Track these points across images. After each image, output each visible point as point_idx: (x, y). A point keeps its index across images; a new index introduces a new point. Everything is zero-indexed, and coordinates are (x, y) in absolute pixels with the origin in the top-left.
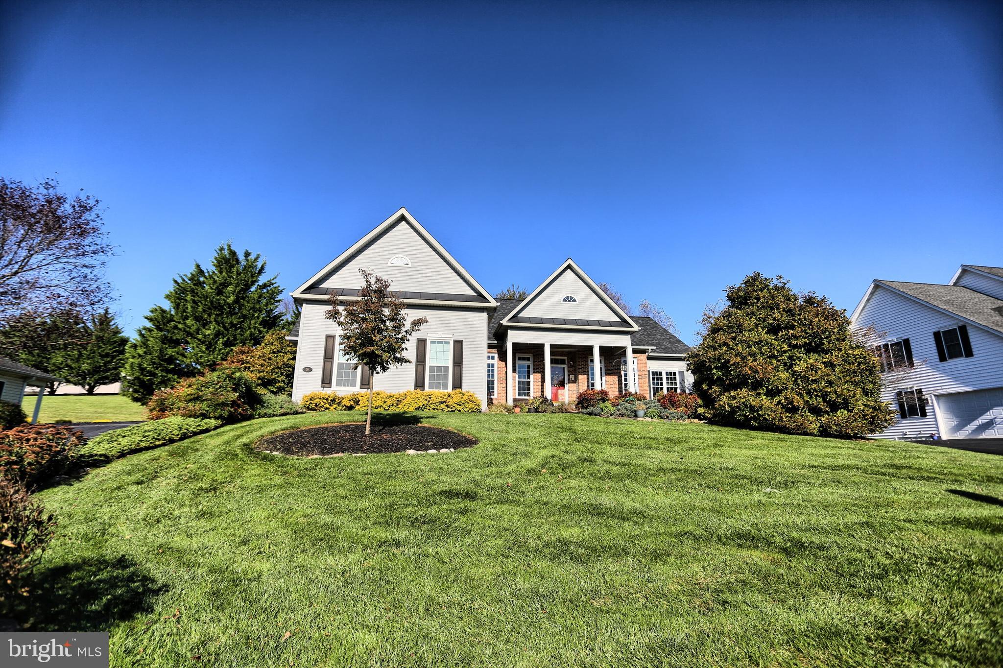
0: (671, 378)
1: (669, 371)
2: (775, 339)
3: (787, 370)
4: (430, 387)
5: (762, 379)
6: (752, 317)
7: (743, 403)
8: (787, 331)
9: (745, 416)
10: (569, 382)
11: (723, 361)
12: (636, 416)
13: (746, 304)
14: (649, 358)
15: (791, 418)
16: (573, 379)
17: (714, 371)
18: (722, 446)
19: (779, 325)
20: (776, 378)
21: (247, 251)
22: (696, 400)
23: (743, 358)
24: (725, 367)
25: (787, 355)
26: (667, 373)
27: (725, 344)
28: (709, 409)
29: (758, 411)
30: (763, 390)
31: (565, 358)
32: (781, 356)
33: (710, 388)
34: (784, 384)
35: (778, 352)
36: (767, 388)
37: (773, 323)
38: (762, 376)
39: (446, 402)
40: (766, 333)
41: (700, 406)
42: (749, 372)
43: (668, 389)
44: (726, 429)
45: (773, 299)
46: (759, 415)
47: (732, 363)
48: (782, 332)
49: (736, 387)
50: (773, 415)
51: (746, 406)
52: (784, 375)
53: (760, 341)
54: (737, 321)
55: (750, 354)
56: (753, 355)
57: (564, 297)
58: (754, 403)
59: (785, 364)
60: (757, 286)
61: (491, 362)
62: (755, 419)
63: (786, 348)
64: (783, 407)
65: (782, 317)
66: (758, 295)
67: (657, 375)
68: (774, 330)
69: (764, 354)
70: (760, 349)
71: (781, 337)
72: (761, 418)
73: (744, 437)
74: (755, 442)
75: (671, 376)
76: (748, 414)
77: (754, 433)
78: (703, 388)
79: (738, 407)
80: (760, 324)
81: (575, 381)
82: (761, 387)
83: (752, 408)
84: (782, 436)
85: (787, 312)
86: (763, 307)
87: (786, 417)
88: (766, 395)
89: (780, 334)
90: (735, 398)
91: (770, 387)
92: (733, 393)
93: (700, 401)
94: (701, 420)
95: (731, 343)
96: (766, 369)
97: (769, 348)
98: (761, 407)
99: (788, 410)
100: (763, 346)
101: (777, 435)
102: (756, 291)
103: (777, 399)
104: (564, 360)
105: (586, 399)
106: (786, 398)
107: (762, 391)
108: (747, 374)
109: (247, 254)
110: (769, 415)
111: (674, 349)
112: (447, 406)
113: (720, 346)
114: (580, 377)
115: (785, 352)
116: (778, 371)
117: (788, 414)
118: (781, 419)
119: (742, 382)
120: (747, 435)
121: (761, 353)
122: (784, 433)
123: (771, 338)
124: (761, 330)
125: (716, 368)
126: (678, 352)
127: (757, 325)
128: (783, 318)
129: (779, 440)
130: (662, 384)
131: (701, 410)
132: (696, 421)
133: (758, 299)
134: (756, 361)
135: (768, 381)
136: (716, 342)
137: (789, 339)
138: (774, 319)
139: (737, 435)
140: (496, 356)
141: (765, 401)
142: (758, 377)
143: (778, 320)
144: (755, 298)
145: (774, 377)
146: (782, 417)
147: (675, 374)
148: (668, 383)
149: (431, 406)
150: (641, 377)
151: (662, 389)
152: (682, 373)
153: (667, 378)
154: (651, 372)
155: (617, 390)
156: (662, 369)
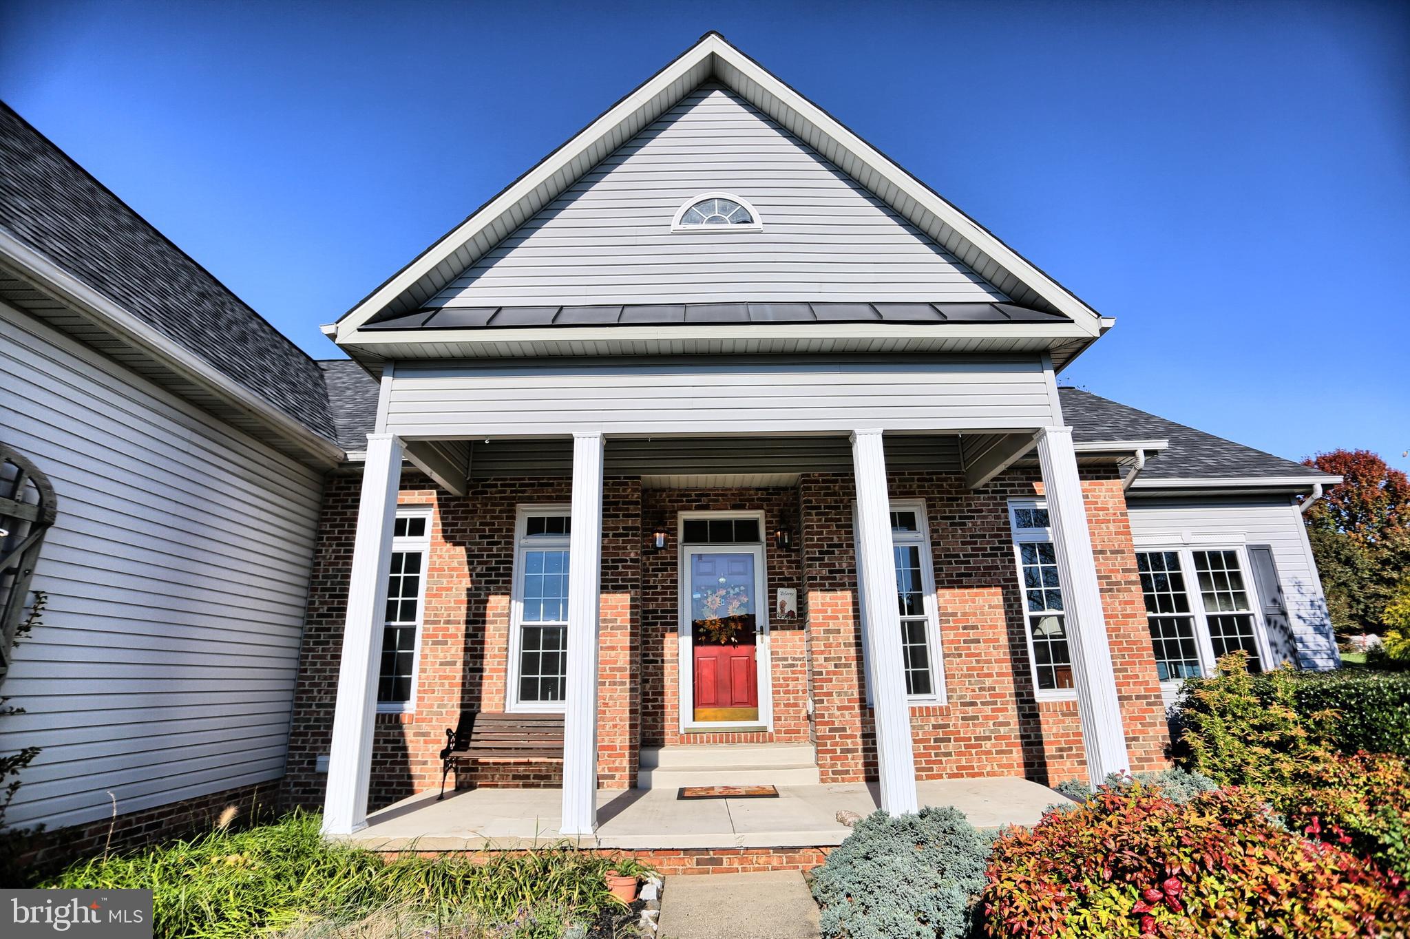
0: (1220, 578)
1: (1206, 549)
10: (775, 624)
14: (1136, 499)
16: (789, 609)
26: (1199, 558)
31: (757, 515)
43: (1212, 621)
61: (405, 544)
67: (1159, 566)
75: (1217, 566)
81: (798, 620)
104: (754, 524)
111: (1210, 462)
114: (816, 599)
130: (1183, 604)
140: (432, 518)
147: (1231, 558)
148: (1208, 597)
150: (1108, 586)
151: (1185, 625)
152: (1262, 554)
153: (1203, 578)
154: (1141, 557)
155: (1007, 667)
156: (1178, 540)
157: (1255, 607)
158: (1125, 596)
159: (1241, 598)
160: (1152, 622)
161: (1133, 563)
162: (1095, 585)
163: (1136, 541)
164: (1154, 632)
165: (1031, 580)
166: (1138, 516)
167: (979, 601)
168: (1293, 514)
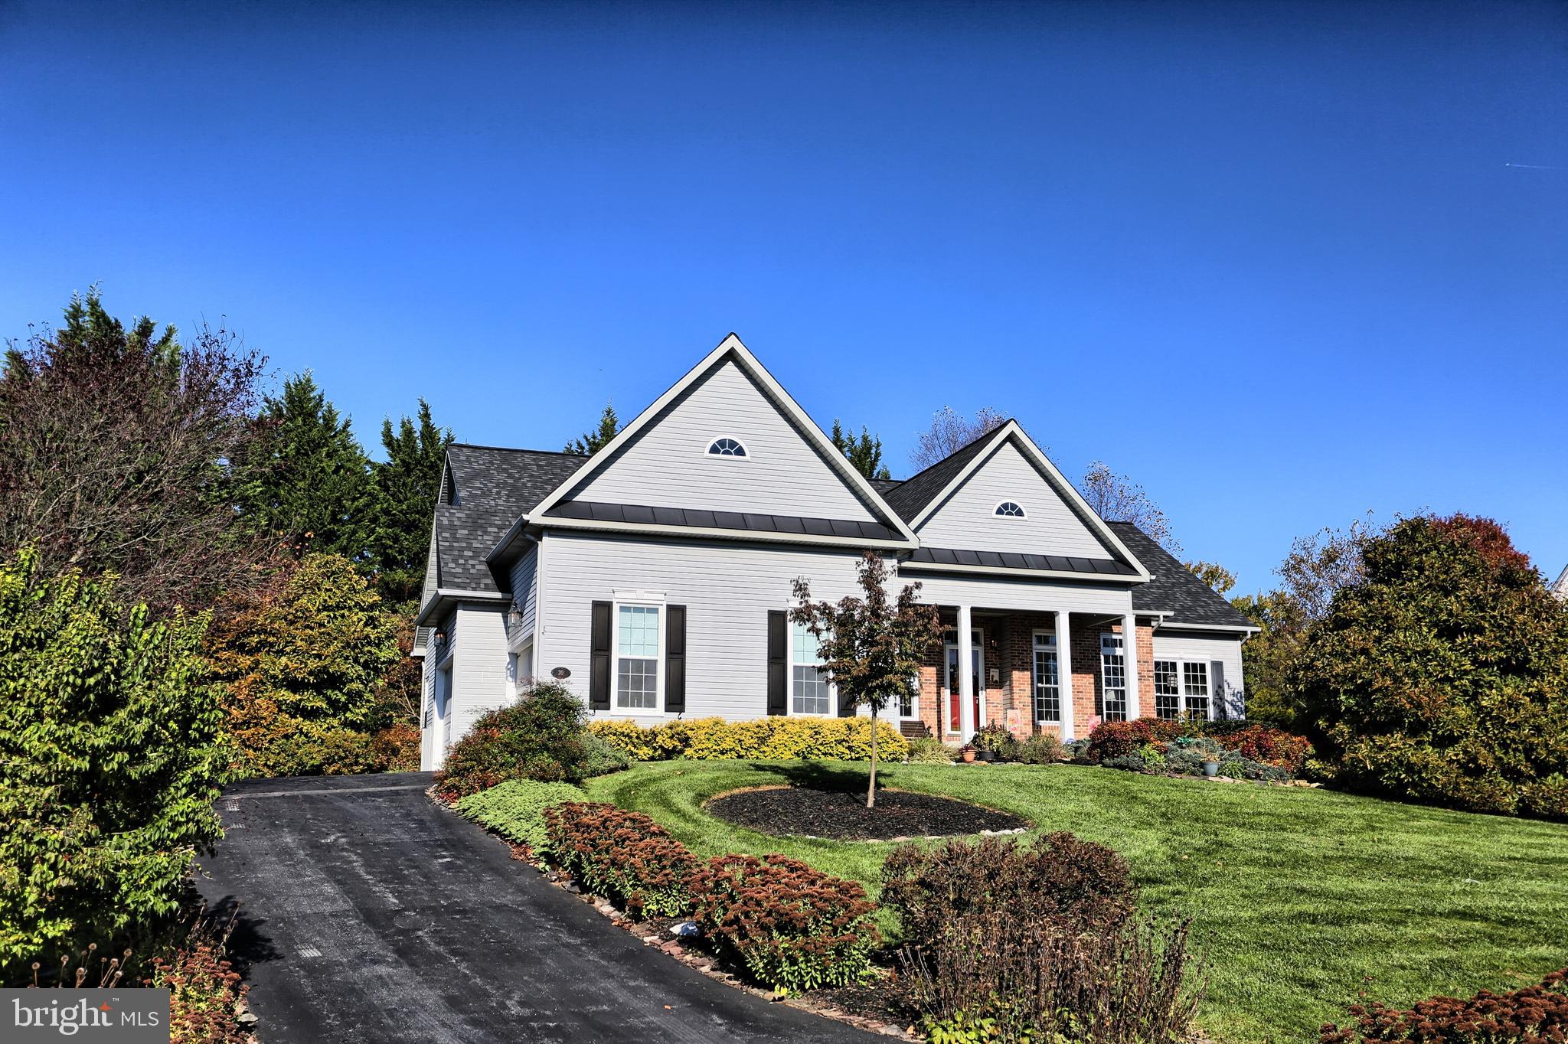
0: (1195, 678)
1: (1191, 662)
2: (1450, 649)
3: (1468, 702)
4: (797, 709)
5: (1428, 719)
6: (1409, 603)
7: (1397, 758)
8: (1472, 636)
9: (1398, 779)
10: (988, 686)
11: (1359, 681)
12: (1205, 774)
13: (1398, 576)
14: (1160, 632)
15: (1472, 784)
16: (996, 678)
17: (1343, 697)
18: (1382, 829)
19: (1457, 624)
20: (1450, 717)
21: (146, 321)
22: (1305, 746)
23: (1397, 680)
24: (1363, 691)
25: (1470, 677)
26: (1187, 666)
27: (1364, 651)
28: (1329, 762)
29: (1419, 772)
30: (1428, 736)
32: (1460, 679)
33: (1332, 726)
34: (1463, 727)
35: (1455, 671)
36: (1435, 732)
37: (1448, 620)
38: (1428, 715)
39: (847, 741)
40: (1435, 636)
41: (1311, 757)
42: (1408, 706)
43: (1188, 700)
44: (1367, 800)
45: (1446, 573)
46: (1422, 779)
47: (1377, 686)
48: (1463, 637)
49: (1384, 729)
50: (1445, 779)
51: (1401, 763)
52: (1463, 712)
53: (1424, 650)
54: (1383, 609)
55: (1406, 673)
56: (1414, 675)
57: (999, 505)
58: (1413, 759)
59: (1465, 693)
60: (1420, 544)
62: (1414, 785)
63: (1468, 667)
64: (1461, 765)
65: (1463, 610)
66: (1421, 561)
67: (1166, 669)
68: (1448, 632)
69: (1431, 675)
70: (1426, 666)
71: (1461, 645)
72: (1425, 785)
73: (1401, 816)
74: (1423, 823)
75: (1195, 671)
76: (1403, 776)
77: (1415, 809)
78: (1318, 725)
79: (1387, 765)
80: (1424, 618)
81: (1001, 683)
82: (1425, 732)
83: (1410, 768)
84: (1460, 815)
85: (1471, 602)
86: (1430, 586)
87: (1465, 783)
88: (1432, 744)
89: (1459, 641)
90: (1381, 749)
91: (1440, 732)
92: (1379, 740)
93: (1310, 749)
94: (1311, 781)
95: (1374, 652)
96: (1434, 701)
97: (1439, 665)
98: (1426, 766)
99: (1468, 772)
100: (1430, 660)
101: (1452, 814)
102: (1419, 554)
103: (1450, 752)
105: (1112, 740)
106: (1465, 752)
107: (1426, 739)
108: (1402, 709)
109: (145, 329)
110: (1437, 780)
111: (1201, 611)
112: (850, 748)
113: (1354, 654)
114: (1016, 674)
115: (1466, 672)
116: (1453, 705)
117: (1467, 779)
118: (1457, 788)
119: (1392, 721)
120: (1406, 812)
121: (1427, 671)
122: (1461, 809)
123: (1442, 647)
124: (1425, 629)
125: (1345, 692)
126: (1212, 618)
127: (1419, 620)
128: (1466, 613)
129: (1457, 821)
130: (1175, 690)
131: (1313, 764)
132: (1304, 783)
133: (1421, 570)
134: (1417, 686)
135: (1438, 722)
136: (1347, 647)
137: (1474, 650)
138: (1450, 614)
139: (1390, 811)
141: (1430, 753)
142: (1423, 715)
143: (1458, 615)
144: (1416, 568)
145: (1448, 715)
146: (1458, 784)
147: (1203, 667)
148: (1188, 688)
149: (821, 748)
150: (1141, 678)
151: (1175, 701)
152: (1218, 666)
153: (1187, 678)
154: (1157, 664)
155: (1093, 705)
156: (1177, 656)
157: (1210, 695)
158: (1147, 683)
159: (1204, 690)
160: (1158, 698)
161: (1152, 667)
162: (1136, 677)
163: (1154, 655)
164: (1158, 704)
165: (1107, 672)
166: (1160, 642)
167: (1085, 680)
168: (1235, 646)
